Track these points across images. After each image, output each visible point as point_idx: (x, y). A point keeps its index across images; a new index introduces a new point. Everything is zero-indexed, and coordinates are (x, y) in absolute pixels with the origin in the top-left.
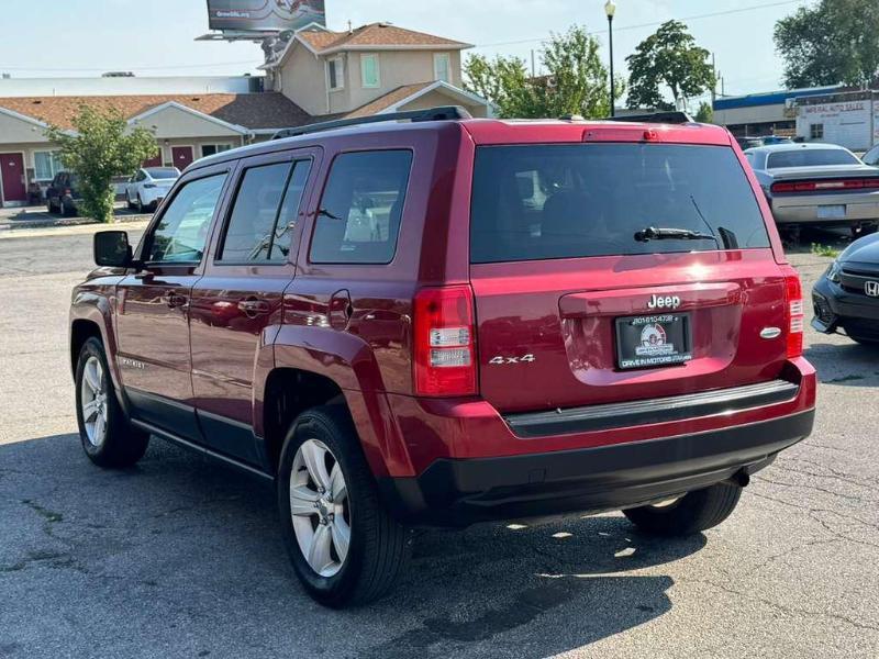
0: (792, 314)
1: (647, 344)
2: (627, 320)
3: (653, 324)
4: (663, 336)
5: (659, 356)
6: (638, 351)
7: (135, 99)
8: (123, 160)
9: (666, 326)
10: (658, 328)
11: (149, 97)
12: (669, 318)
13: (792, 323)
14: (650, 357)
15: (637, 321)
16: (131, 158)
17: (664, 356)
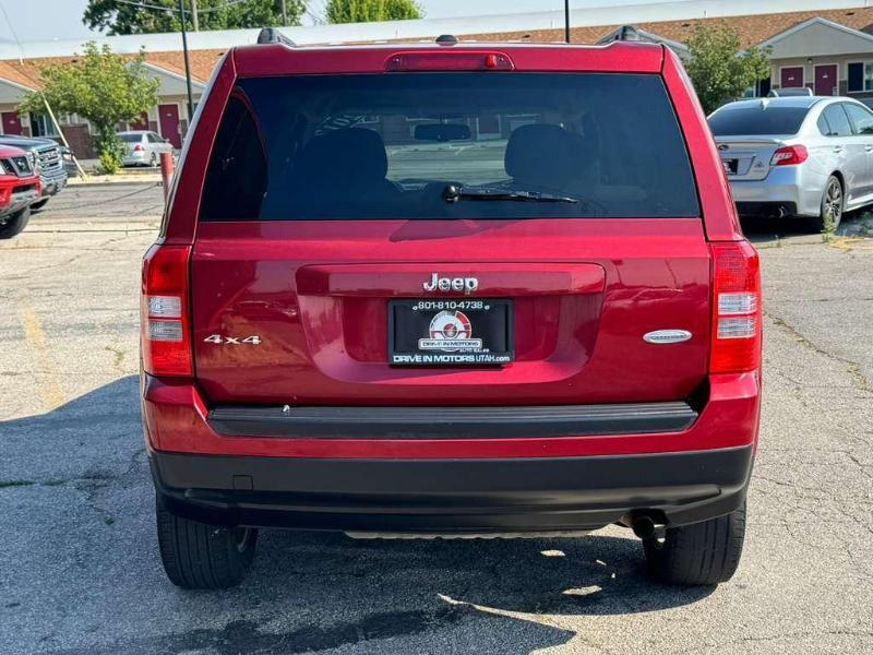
0: (720, 313)
1: (438, 336)
2: (405, 303)
3: (452, 311)
4: (466, 327)
5: (457, 353)
6: (422, 344)
7: (784, 16)
8: (732, 82)
9: (472, 315)
10: (459, 316)
11: (801, 13)
12: (477, 305)
13: (719, 326)
14: (443, 353)
15: (422, 306)
16: (739, 81)
17: (467, 353)
